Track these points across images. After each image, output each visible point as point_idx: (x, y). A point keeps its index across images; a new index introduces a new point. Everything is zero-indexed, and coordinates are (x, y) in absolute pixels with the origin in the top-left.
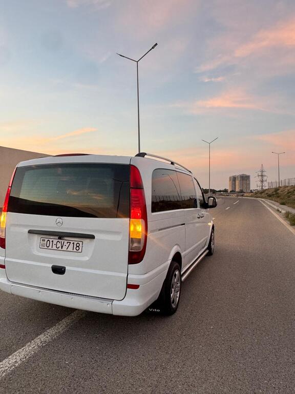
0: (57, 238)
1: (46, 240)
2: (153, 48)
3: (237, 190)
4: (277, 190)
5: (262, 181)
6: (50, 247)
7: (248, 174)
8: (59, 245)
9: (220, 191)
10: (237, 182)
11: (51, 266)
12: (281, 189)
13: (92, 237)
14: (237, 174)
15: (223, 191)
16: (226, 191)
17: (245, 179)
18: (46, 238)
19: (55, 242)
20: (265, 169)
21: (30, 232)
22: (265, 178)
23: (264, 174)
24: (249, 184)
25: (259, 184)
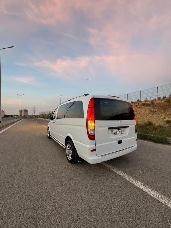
0: (117, 129)
1: (114, 131)
2: (11, 47)
3: (23, 115)
4: (43, 115)
5: (34, 112)
6: (116, 134)
7: (27, 109)
8: (119, 132)
9: (15, 116)
10: (23, 112)
11: (117, 141)
12: (45, 115)
13: (128, 127)
14: (23, 109)
15: (16, 116)
16: (17, 116)
17: (26, 111)
18: (113, 130)
19: (117, 131)
20: (35, 108)
21: (109, 129)
22: (35, 111)
23: (35, 109)
24: (28, 113)
25: (33, 113)
